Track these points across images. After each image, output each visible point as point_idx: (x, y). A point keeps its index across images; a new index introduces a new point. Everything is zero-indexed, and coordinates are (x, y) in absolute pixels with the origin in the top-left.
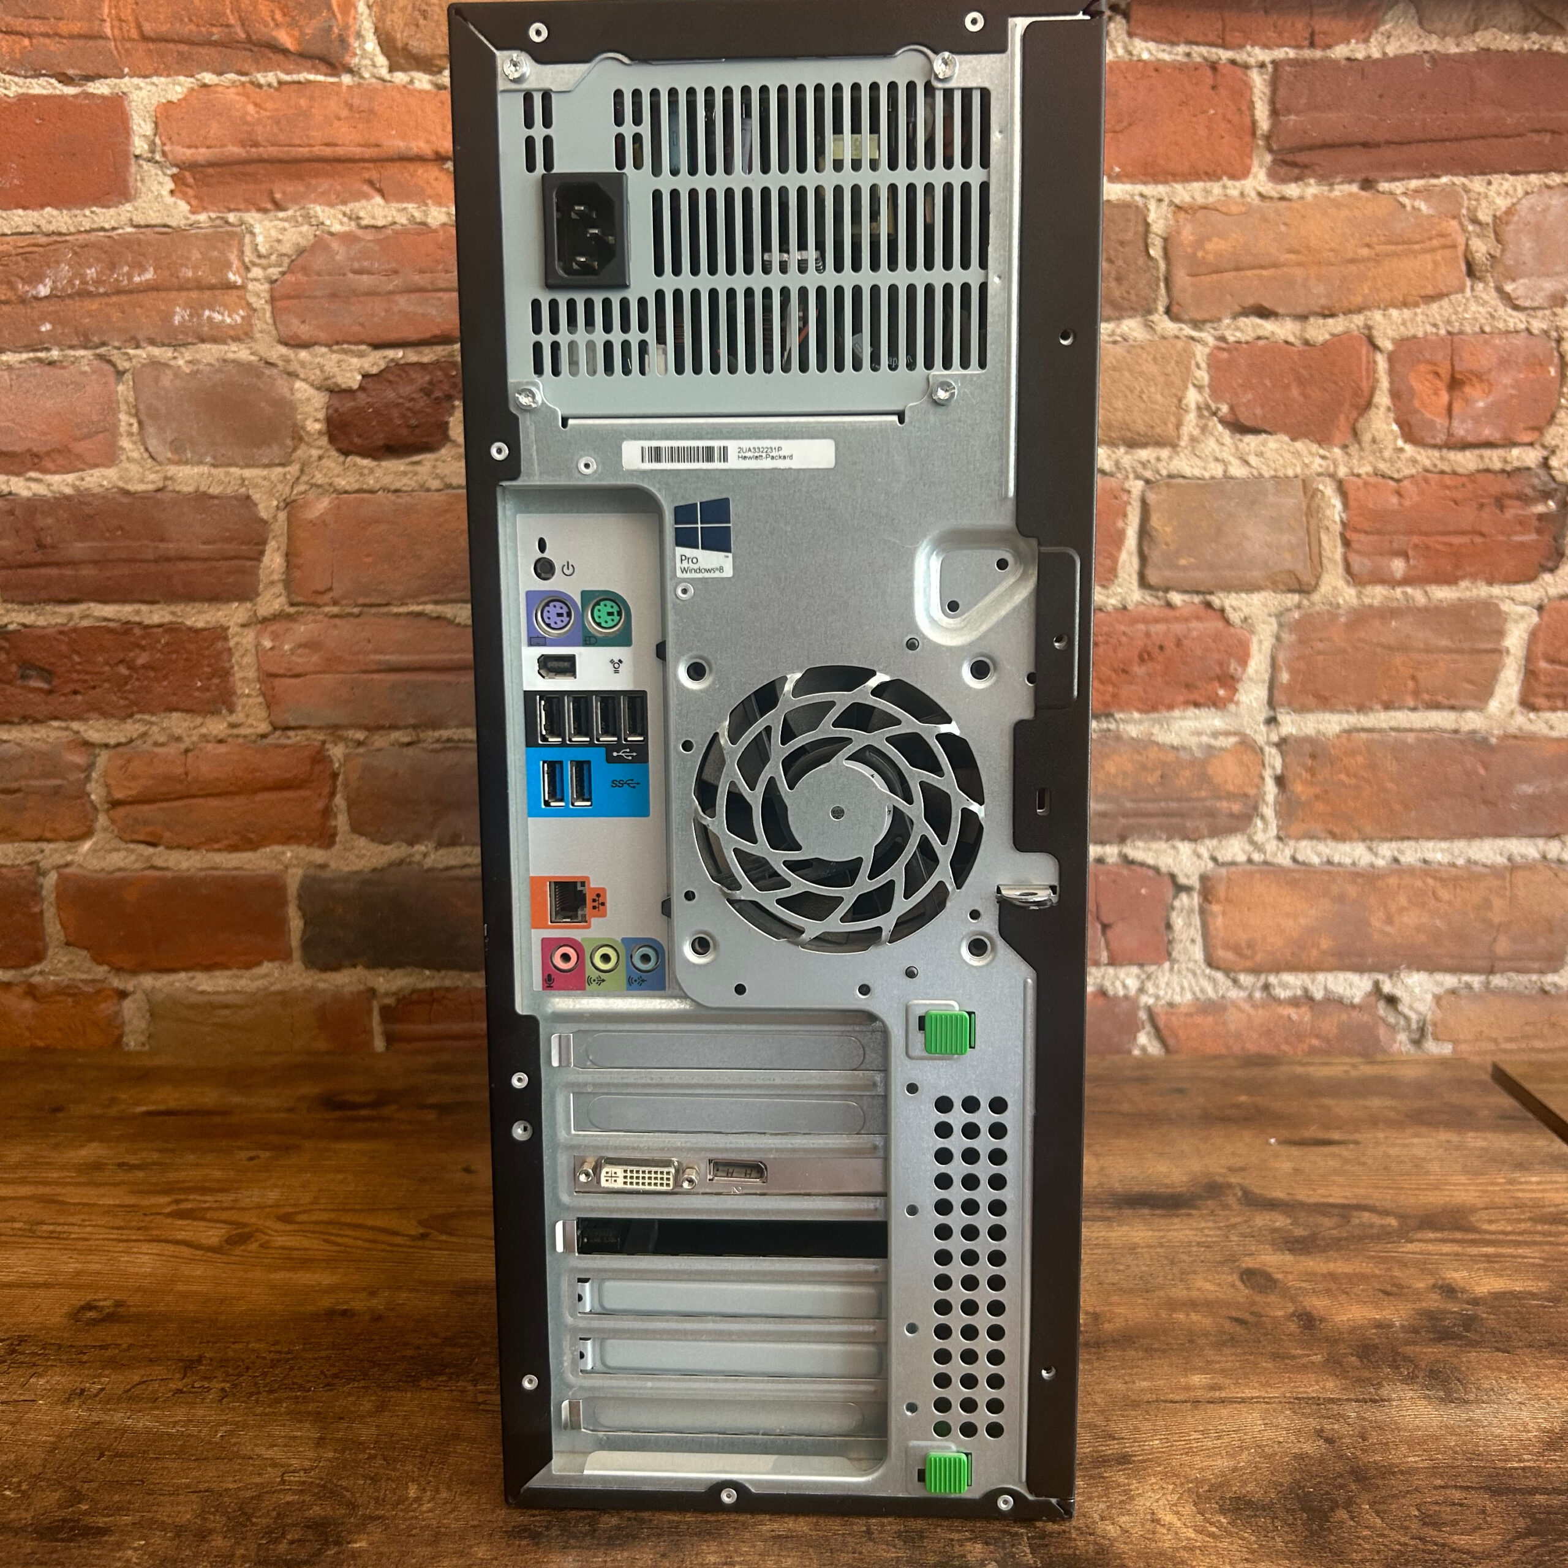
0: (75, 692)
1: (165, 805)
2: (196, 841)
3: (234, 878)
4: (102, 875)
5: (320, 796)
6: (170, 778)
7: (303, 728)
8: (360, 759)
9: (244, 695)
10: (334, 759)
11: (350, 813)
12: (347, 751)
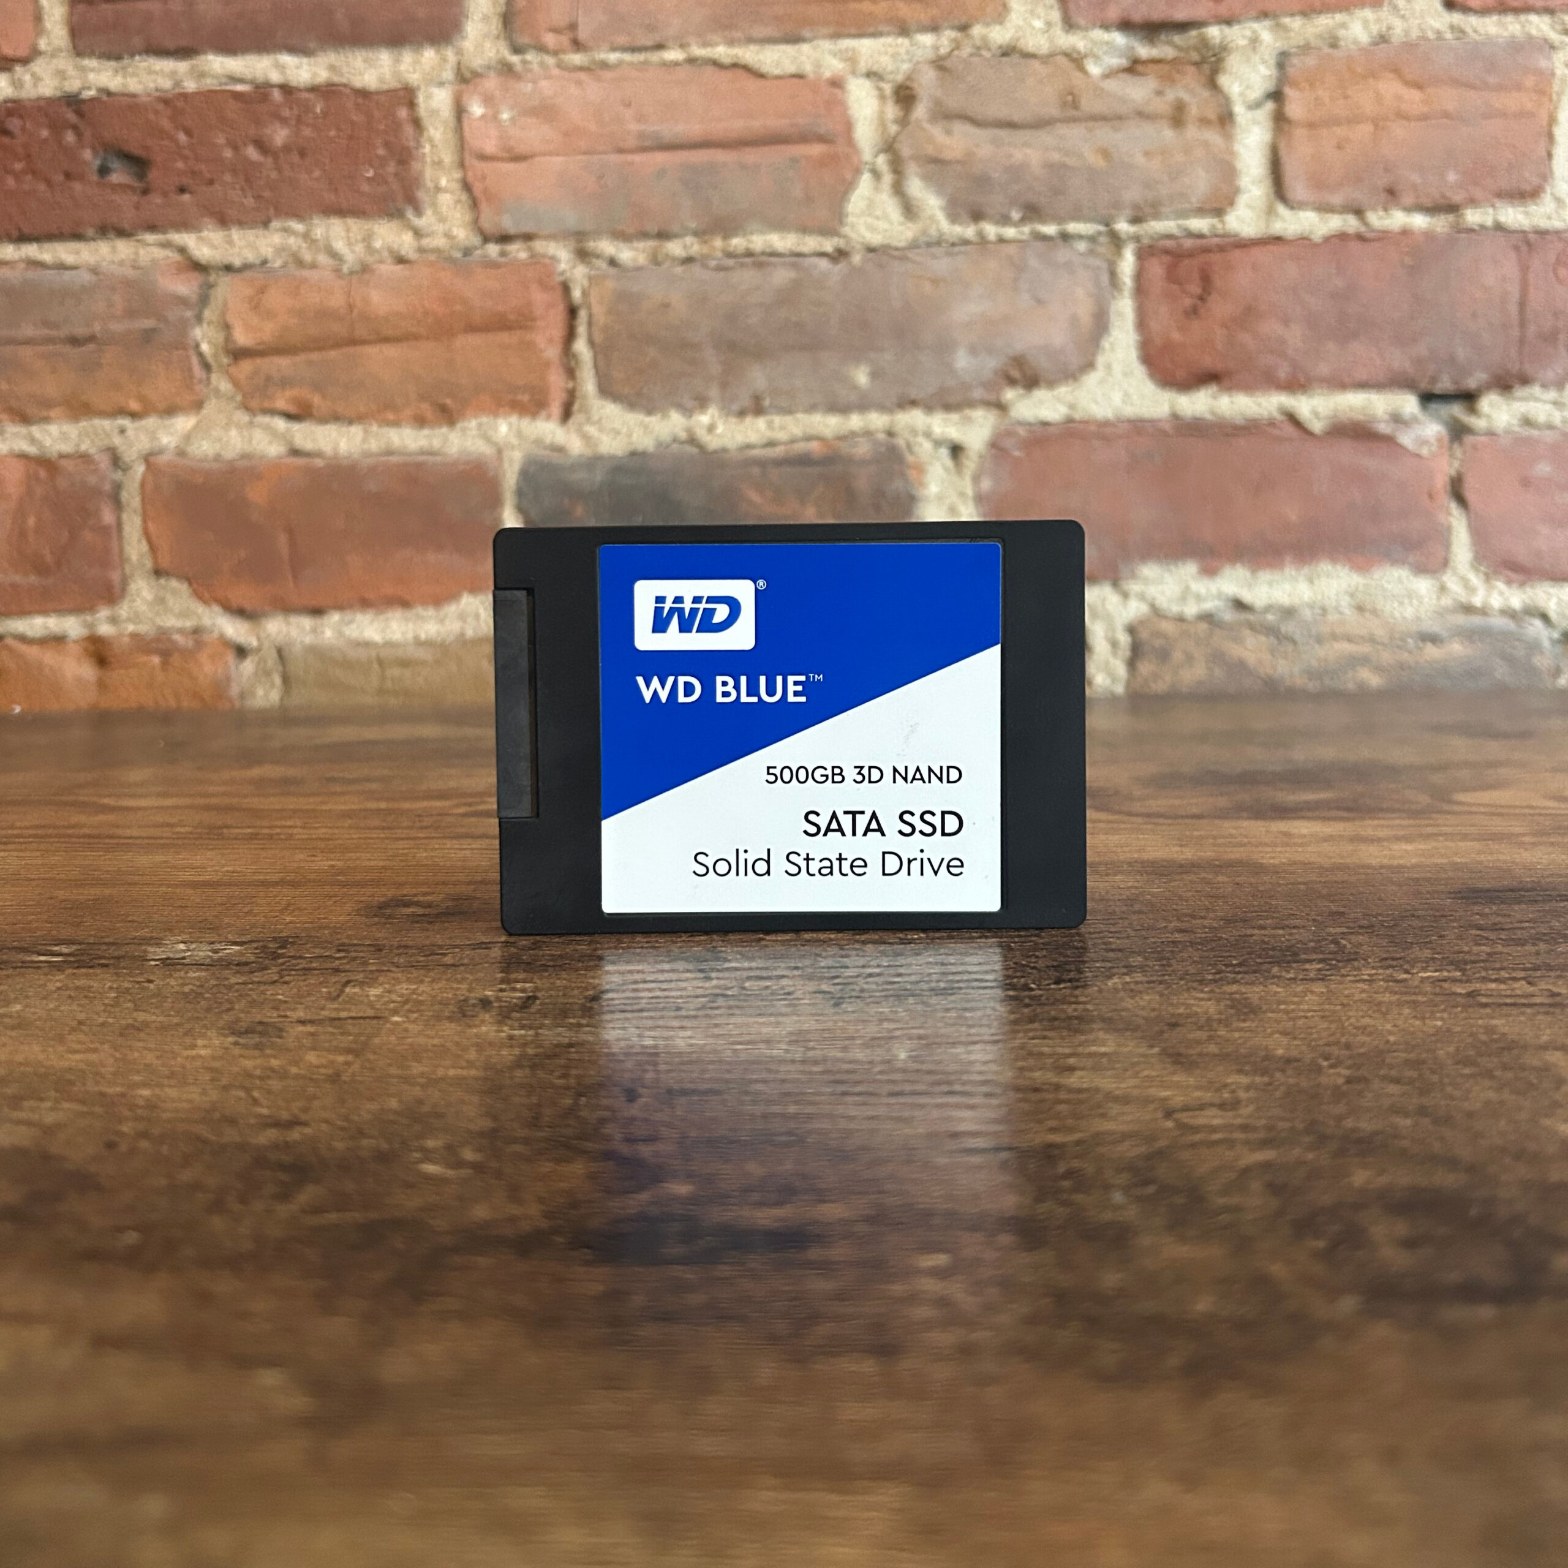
0: (182, 190)
1: (315, 356)
2: (362, 409)
3: (419, 465)
4: (215, 466)
5: (550, 341)
6: (324, 314)
7: (528, 237)
8: (610, 284)
9: (438, 189)
10: (571, 285)
11: (596, 366)
12: (593, 272)
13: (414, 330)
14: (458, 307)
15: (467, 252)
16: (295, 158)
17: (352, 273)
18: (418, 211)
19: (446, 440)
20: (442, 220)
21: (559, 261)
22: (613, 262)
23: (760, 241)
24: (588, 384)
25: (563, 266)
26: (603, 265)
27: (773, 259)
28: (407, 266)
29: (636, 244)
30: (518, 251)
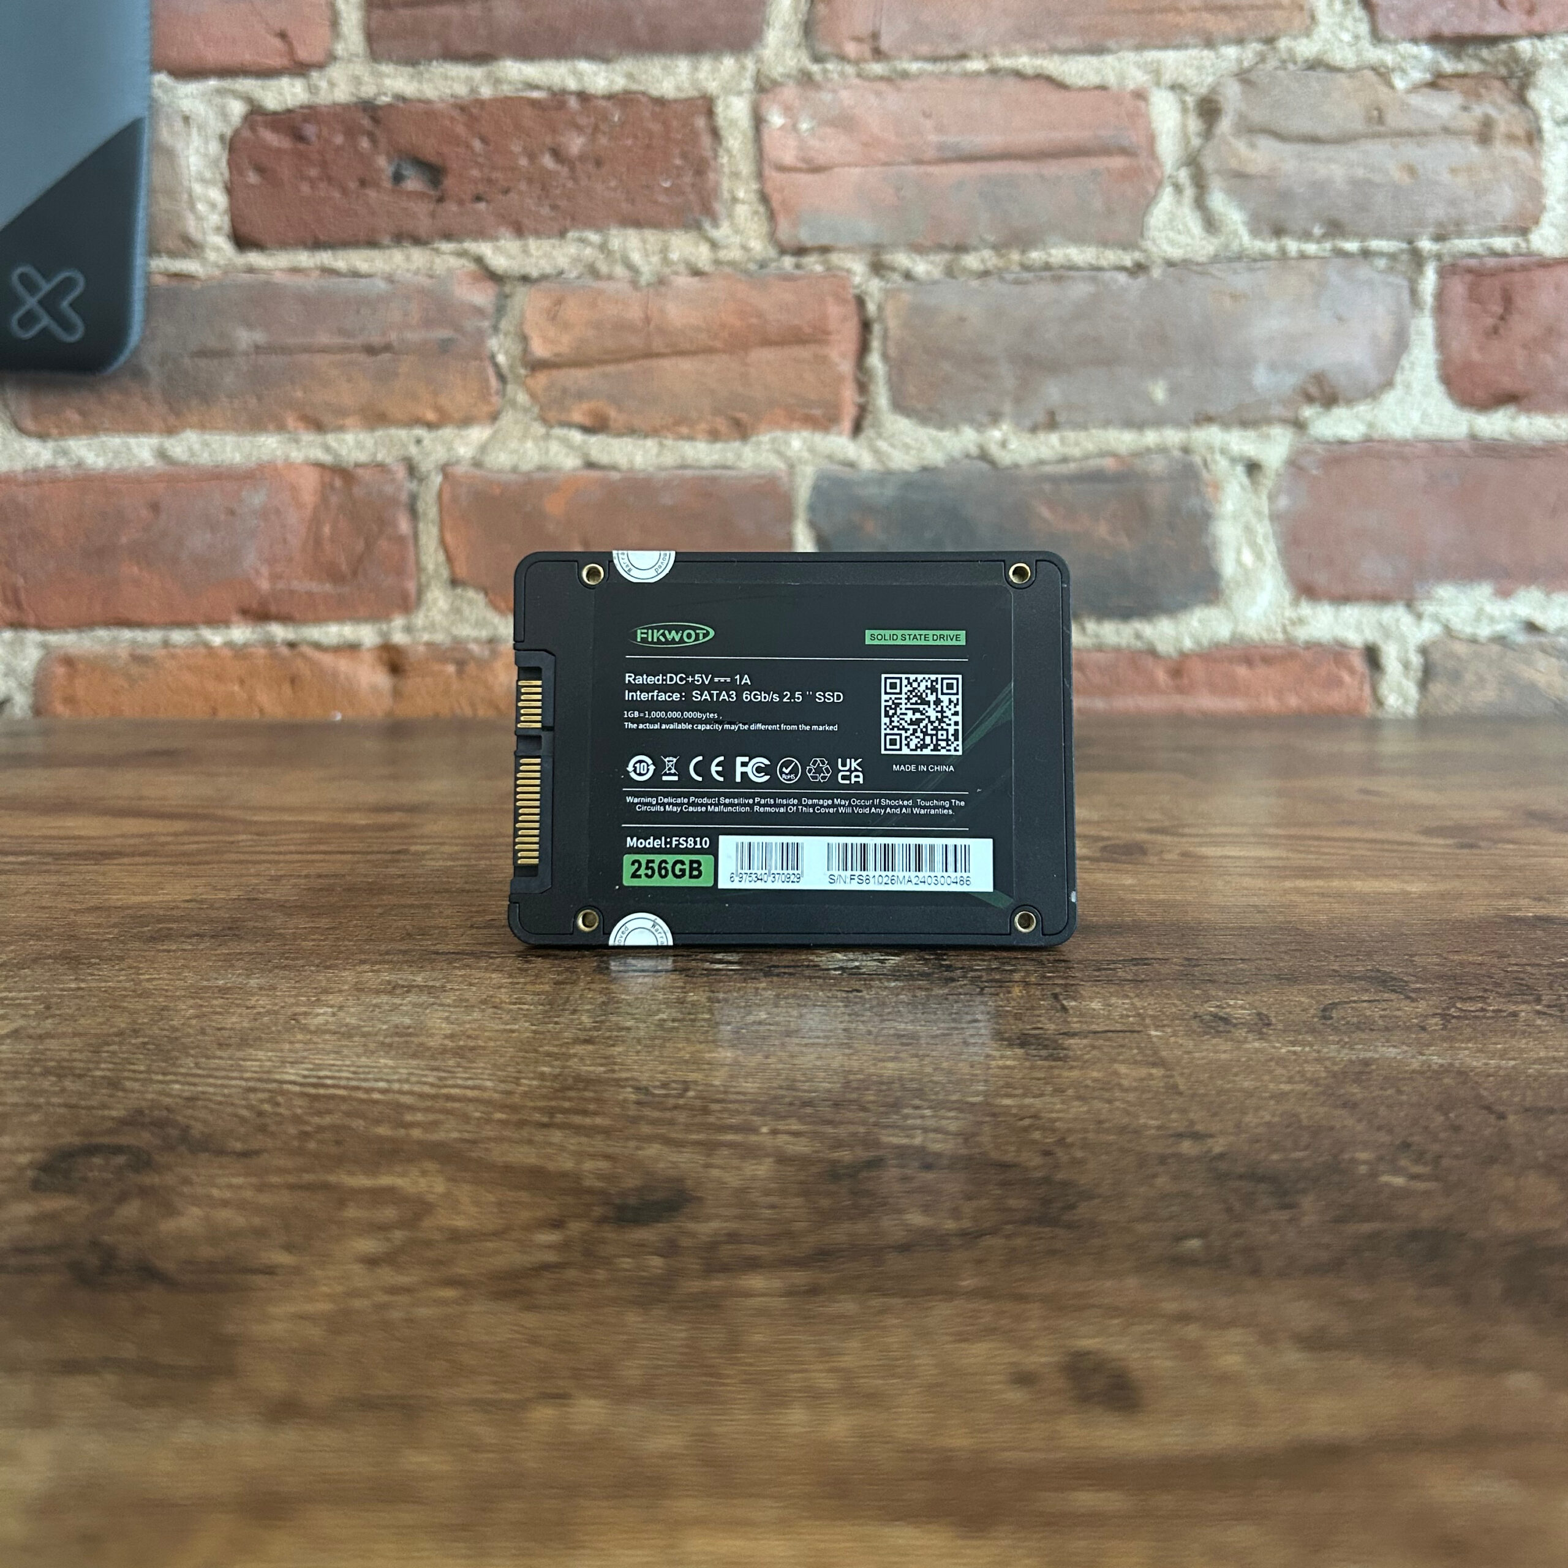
0: (478, 198)
1: (611, 369)
2: (658, 423)
3: (714, 481)
4: (512, 477)
5: (843, 355)
6: (621, 326)
7: (825, 250)
8: (906, 297)
9: (735, 200)
10: (867, 299)
11: (890, 381)
12: (889, 286)
13: (711, 343)
14: (754, 321)
15: (763, 265)
16: (590, 167)
17: (649, 285)
18: (716, 224)
19: (739, 457)
20: (737, 231)
21: (855, 274)
22: (908, 276)
23: (1061, 253)
24: (882, 398)
25: (857, 280)
26: (896, 277)
27: (1072, 273)
28: (704, 278)
29: (932, 257)
30: (816, 262)
